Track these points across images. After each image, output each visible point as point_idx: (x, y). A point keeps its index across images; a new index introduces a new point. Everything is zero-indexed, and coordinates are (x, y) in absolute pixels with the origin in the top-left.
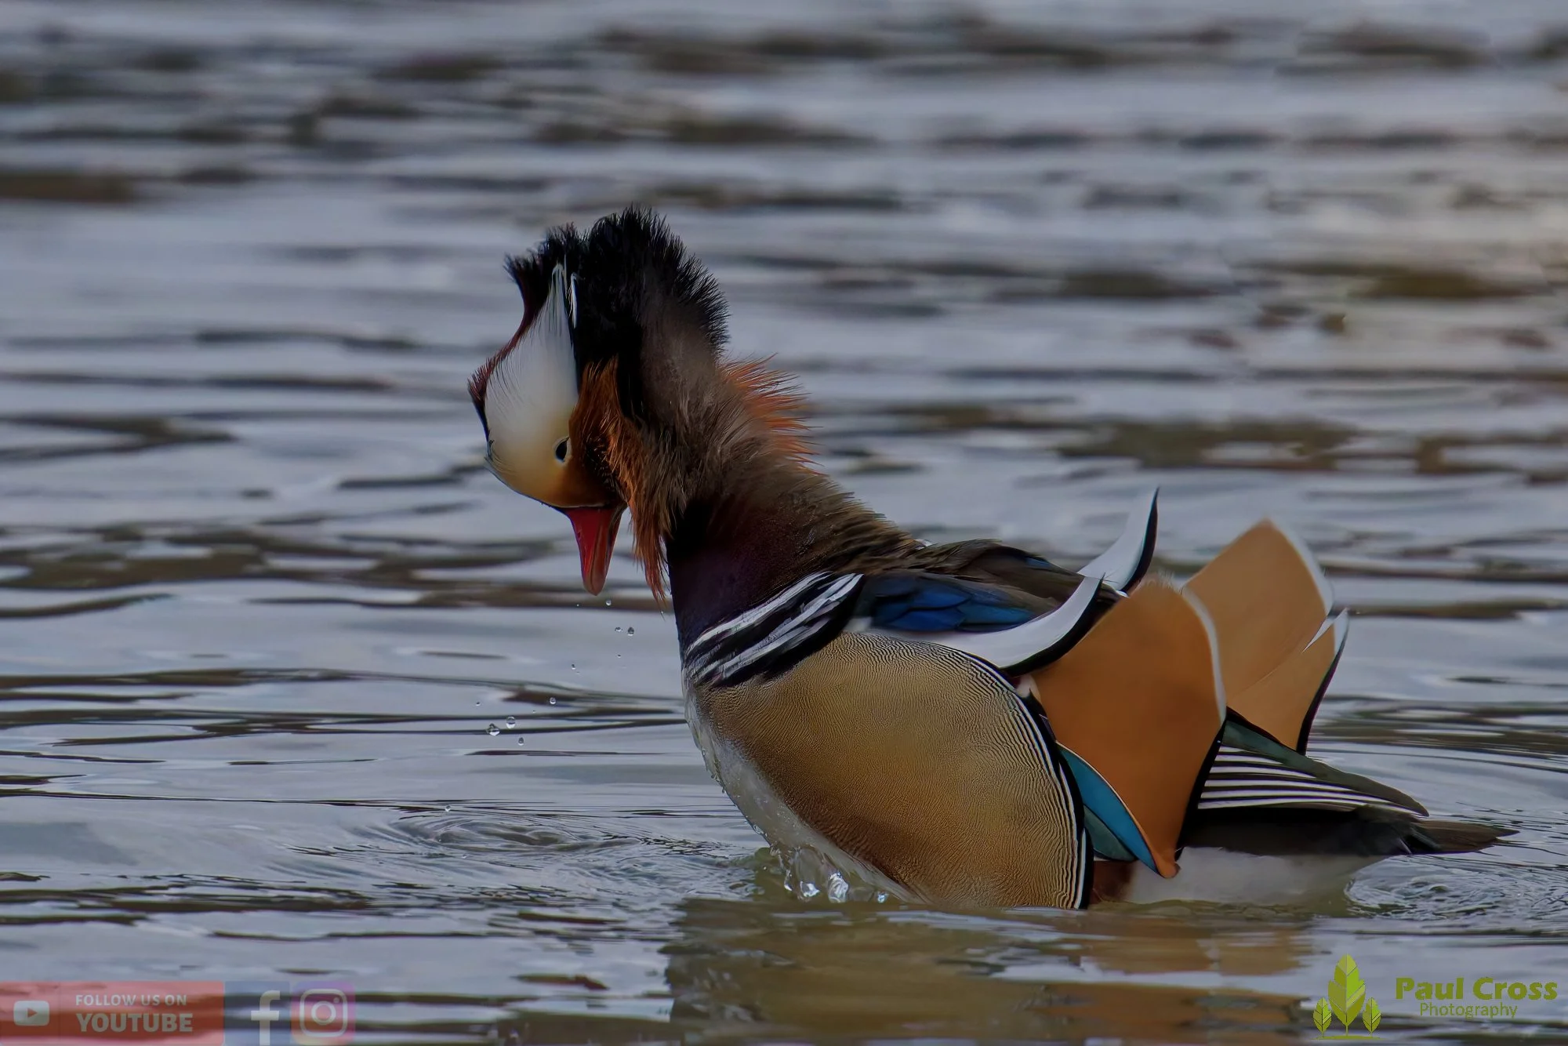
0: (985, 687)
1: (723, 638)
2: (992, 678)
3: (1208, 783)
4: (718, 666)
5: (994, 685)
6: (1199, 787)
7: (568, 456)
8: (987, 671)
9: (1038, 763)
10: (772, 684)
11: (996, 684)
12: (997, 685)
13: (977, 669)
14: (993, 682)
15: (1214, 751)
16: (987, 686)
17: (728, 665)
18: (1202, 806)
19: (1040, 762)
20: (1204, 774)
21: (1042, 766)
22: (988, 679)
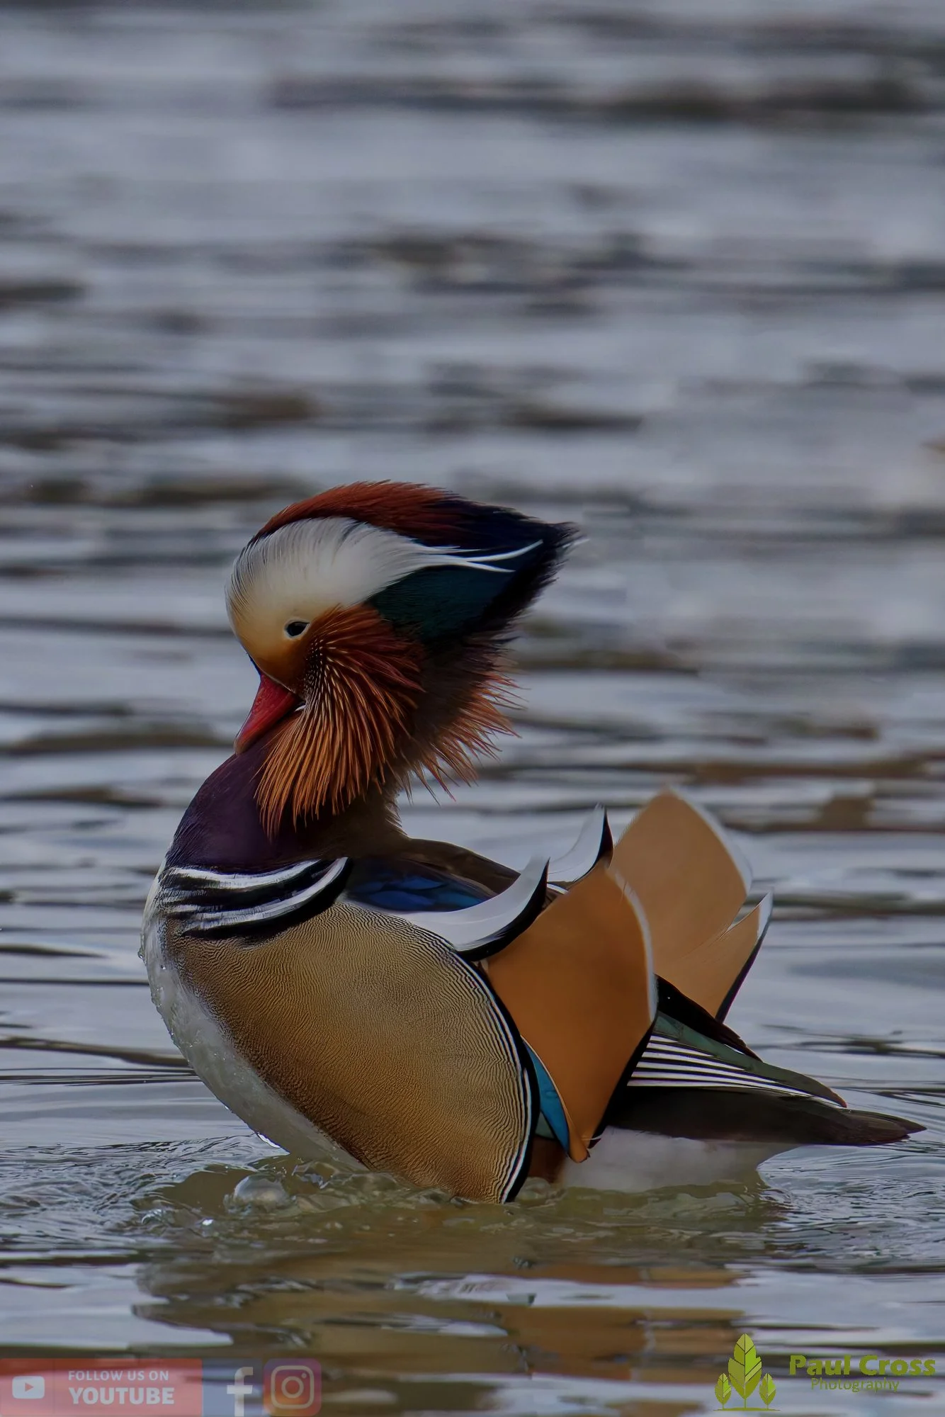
0: (466, 990)
1: (210, 886)
2: (476, 984)
3: (640, 1065)
4: (197, 912)
5: (476, 990)
6: (631, 1066)
7: (299, 637)
8: (472, 974)
9: (505, 1054)
10: (253, 949)
11: (478, 990)
12: (479, 992)
13: (463, 972)
14: (476, 987)
15: (646, 1040)
16: (469, 990)
17: (208, 916)
18: (631, 1084)
19: (507, 1054)
20: (637, 1057)
21: (508, 1058)
22: (471, 983)
